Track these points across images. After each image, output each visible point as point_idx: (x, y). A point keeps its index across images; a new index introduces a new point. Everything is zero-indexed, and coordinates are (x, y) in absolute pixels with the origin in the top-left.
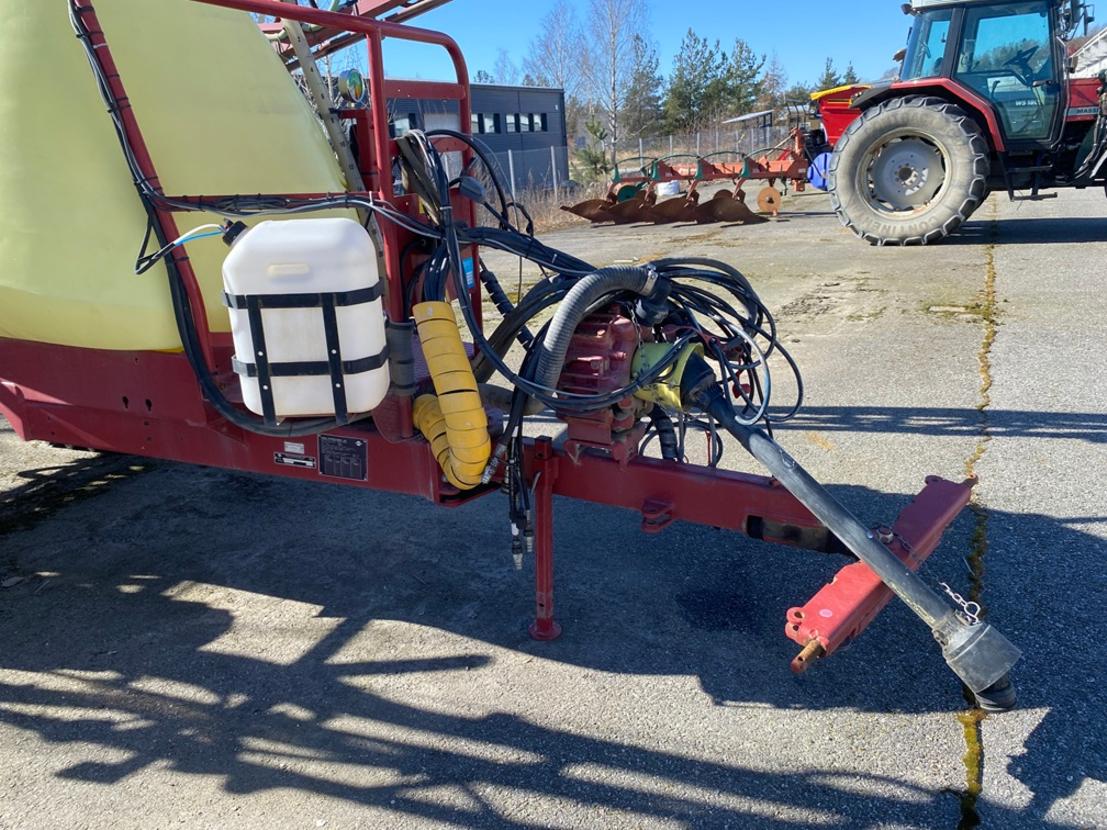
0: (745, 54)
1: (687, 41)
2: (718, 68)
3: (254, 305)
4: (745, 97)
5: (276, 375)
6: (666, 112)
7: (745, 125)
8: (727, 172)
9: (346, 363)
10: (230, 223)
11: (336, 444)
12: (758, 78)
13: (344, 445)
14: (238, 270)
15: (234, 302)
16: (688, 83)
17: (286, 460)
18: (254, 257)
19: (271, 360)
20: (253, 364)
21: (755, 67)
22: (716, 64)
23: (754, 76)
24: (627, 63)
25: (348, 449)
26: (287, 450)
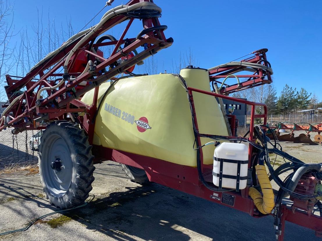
0: (304, 92)
1: (285, 88)
2: (295, 96)
3: (222, 161)
4: (304, 104)
5: (224, 177)
6: (278, 107)
7: (305, 113)
8: (304, 129)
9: (241, 177)
10: (217, 142)
11: (227, 195)
12: (308, 99)
13: (229, 196)
14: (219, 152)
15: (217, 159)
16: (285, 99)
17: (213, 197)
18: (223, 150)
19: (223, 174)
20: (219, 174)
21: (307, 96)
22: (295, 94)
23: (307, 99)
24: (266, 93)
25: (230, 197)
26: (214, 195)
